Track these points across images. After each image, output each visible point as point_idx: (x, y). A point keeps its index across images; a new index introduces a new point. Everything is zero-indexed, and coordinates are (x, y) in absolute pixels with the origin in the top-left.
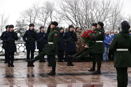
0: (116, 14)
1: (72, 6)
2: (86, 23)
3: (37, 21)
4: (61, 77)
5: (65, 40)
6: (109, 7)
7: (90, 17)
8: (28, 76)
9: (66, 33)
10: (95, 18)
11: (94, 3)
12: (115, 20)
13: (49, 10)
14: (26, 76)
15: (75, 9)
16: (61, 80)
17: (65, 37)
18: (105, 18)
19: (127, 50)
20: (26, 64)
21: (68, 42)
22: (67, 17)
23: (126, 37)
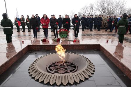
0: (122, 7)
1: (102, 5)
2: (107, 12)
3: (87, 12)
4: (95, 36)
5: (97, 21)
6: (119, 4)
7: (109, 9)
8: (82, 35)
9: (98, 18)
10: (112, 9)
11: (112, 3)
12: (121, 10)
13: (92, 8)
14: (81, 35)
15: (103, 6)
16: (95, 37)
17: (97, 20)
18: (116, 9)
19: (125, 26)
20: (82, 30)
21: (98, 22)
22: (99, 10)
23: (124, 21)
